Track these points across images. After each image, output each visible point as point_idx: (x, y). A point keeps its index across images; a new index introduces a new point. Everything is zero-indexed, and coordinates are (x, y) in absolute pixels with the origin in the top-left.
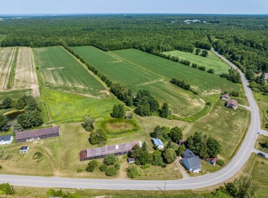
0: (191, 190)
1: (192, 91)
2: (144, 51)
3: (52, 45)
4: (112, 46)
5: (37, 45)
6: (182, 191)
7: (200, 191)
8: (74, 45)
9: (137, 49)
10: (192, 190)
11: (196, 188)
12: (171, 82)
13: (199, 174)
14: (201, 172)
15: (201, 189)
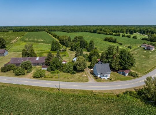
0: (92, 91)
1: (118, 43)
2: (92, 32)
3: (39, 31)
4: (73, 30)
5: (31, 30)
6: (81, 91)
7: (103, 93)
8: (52, 31)
9: (88, 32)
10: (94, 91)
11: (99, 89)
12: (104, 40)
13: (107, 80)
14: (110, 79)
15: (105, 91)
